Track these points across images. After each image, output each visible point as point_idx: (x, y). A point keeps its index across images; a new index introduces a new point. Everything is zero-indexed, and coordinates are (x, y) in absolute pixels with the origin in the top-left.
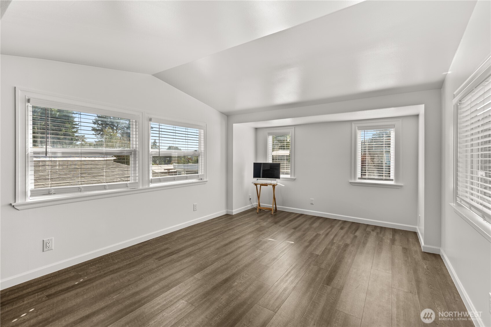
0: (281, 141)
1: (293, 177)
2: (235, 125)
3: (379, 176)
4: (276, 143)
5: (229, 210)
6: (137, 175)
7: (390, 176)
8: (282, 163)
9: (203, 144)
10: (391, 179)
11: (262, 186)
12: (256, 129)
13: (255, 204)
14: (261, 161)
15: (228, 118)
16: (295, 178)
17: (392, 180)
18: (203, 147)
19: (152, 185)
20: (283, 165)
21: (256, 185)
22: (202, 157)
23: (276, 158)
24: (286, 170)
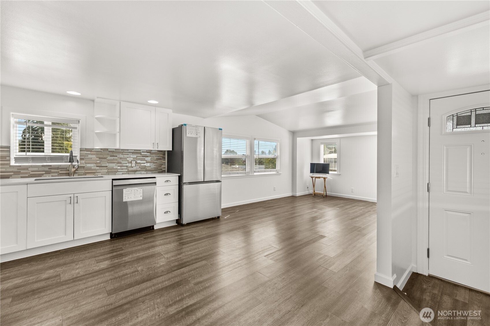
0: (330, 148)
2: (298, 139)
4: (327, 149)
5: (293, 193)
6: (249, 168)
8: (331, 164)
9: (279, 151)
11: (316, 179)
12: (312, 140)
13: (311, 191)
14: (315, 162)
15: (293, 134)
16: (340, 174)
18: (279, 153)
19: (255, 174)
20: (332, 165)
21: (312, 177)
22: (278, 159)
23: (326, 160)
24: (334, 169)
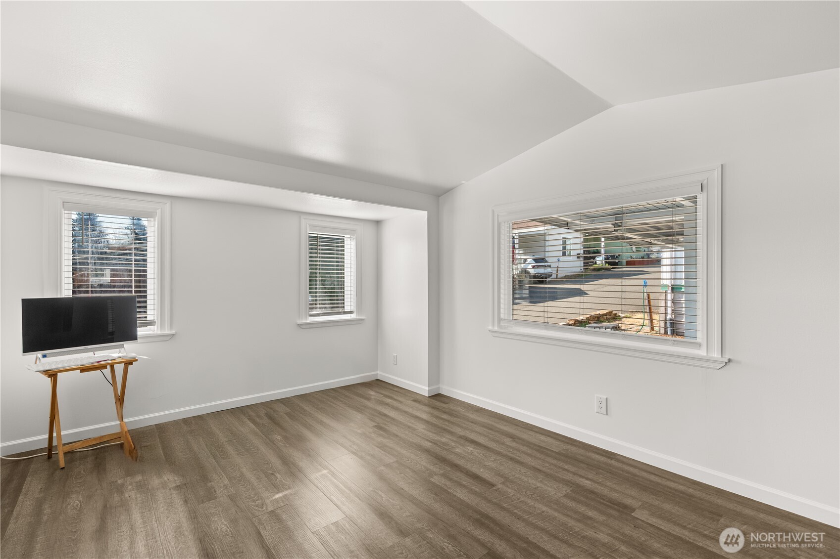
1: (167, 331)
3: (332, 308)
7: (344, 307)
10: (346, 311)
16: (173, 332)
17: (351, 312)
